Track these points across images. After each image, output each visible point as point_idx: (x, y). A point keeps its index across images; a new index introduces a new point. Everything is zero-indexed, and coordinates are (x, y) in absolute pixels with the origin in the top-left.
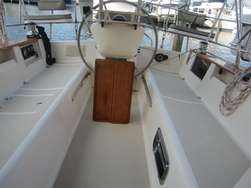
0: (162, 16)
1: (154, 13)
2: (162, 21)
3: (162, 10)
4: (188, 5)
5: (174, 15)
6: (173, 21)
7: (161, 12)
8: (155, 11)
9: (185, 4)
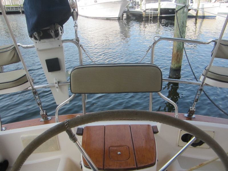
0: (146, 11)
1: (138, 8)
2: (147, 16)
3: (146, 6)
4: (188, 6)
5: (158, 9)
6: (158, 14)
7: (145, 8)
8: (139, 7)
9: (184, 5)
